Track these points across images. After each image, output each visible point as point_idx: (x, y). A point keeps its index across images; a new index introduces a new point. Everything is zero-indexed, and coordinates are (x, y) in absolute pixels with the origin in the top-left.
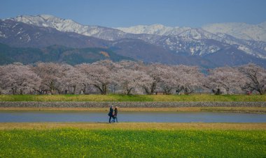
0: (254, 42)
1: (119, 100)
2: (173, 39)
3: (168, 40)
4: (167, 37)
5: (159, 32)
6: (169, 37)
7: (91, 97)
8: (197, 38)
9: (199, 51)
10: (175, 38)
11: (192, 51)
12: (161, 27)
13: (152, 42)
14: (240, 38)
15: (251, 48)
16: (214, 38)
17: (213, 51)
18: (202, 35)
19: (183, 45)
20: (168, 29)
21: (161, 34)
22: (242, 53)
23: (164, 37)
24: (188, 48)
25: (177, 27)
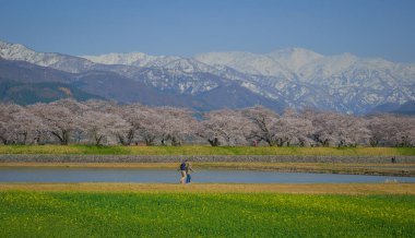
0: (262, 77)
1: (85, 153)
2: (157, 72)
3: (150, 74)
4: (150, 69)
5: (138, 62)
6: (152, 69)
7: (47, 148)
8: (188, 71)
9: (191, 88)
10: (159, 71)
11: (182, 88)
12: (141, 55)
13: (129, 75)
14: (243, 71)
15: (257, 84)
16: (210, 71)
17: (209, 88)
18: (195, 68)
19: (170, 81)
20: (151, 58)
21: (142, 65)
22: (247, 91)
23: (144, 69)
24: (176, 85)
25: (162, 57)
